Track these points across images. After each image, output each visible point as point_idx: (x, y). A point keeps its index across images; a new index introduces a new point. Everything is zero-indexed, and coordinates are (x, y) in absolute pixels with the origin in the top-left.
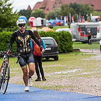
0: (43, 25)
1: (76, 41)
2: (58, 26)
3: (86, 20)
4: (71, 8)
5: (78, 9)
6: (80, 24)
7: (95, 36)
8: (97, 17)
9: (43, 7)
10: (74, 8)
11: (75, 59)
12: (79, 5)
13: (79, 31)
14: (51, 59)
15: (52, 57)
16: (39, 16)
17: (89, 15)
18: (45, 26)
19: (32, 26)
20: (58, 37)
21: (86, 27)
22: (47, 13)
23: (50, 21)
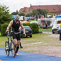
1: (40, 28)
2: (31, 20)
3: (45, 17)
4: (38, 11)
5: (41, 12)
6: (42, 19)
7: (49, 25)
8: (50, 16)
9: (24, 11)
10: (39, 11)
13: (42, 23)
14: (28, 37)
15: (29, 36)
16: (22, 15)
17: (46, 15)
20: (32, 26)
21: (45, 21)
22: (26, 14)
23: (27, 18)
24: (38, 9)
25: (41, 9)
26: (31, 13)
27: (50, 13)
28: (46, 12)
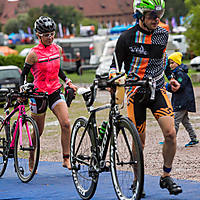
6: (61, 41)
7: (87, 61)
18: (2, 45)
23: (11, 36)
24: (49, 4)
25: (56, 4)
26: (21, 19)
27: (87, 20)
28: (74, 15)
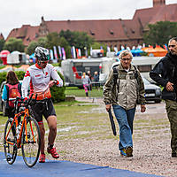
0: (22, 62)
1: (70, 86)
3: (83, 55)
4: (62, 38)
5: (72, 39)
6: (74, 61)
8: (99, 51)
9: (22, 35)
10: (66, 38)
11: (69, 112)
12: (73, 34)
13: (75, 71)
17: (88, 48)
18: (25, 64)
19: (6, 64)
21: (84, 65)
22: (28, 44)
23: (32, 56)
24: (65, 30)
25: (72, 30)
26: (42, 42)
27: (98, 44)
28: (87, 39)
